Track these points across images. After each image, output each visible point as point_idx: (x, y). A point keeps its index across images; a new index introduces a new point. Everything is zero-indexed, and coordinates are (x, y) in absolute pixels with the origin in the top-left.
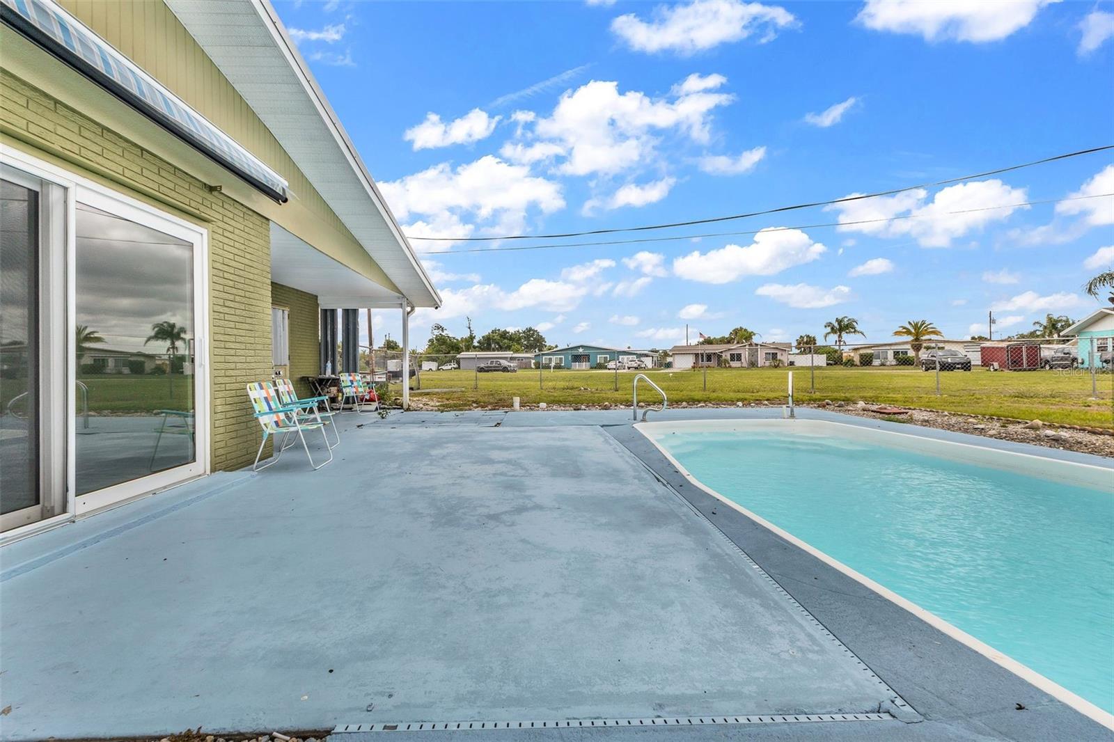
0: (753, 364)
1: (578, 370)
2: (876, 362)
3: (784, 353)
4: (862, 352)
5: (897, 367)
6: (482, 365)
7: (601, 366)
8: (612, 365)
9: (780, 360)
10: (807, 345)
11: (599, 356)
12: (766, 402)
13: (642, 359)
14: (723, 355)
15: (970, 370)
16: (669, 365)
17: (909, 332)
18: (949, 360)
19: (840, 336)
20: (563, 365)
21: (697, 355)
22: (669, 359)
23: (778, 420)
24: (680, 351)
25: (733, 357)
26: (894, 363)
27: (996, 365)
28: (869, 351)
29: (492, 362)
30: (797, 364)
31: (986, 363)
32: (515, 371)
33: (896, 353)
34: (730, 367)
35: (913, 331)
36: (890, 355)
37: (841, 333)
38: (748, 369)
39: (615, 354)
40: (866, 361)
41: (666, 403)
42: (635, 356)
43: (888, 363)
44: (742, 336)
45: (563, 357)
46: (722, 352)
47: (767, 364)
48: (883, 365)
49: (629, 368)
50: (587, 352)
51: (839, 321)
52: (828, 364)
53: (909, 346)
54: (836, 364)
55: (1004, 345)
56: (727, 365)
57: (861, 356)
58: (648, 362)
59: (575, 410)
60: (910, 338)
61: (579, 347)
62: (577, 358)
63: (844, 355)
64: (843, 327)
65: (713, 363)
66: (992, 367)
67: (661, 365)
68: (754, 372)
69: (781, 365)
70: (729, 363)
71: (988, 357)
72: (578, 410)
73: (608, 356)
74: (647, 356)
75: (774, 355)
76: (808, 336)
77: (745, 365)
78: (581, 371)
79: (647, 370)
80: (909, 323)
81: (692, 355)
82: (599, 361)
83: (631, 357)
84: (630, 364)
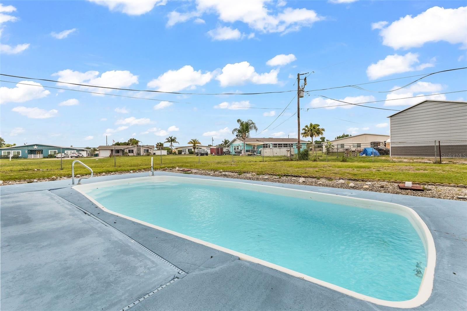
0: (139, 154)
1: (34, 159)
2: (183, 153)
3: (151, 149)
4: (179, 149)
5: (189, 155)
7: (51, 156)
8: (59, 155)
9: (150, 153)
10: (160, 146)
11: (49, 151)
12: (143, 170)
13: (80, 152)
14: (125, 150)
15: (208, 155)
16: (97, 155)
17: (192, 143)
18: (203, 152)
19: (171, 143)
21: (112, 150)
22: (96, 152)
23: (148, 177)
24: (102, 148)
25: (130, 151)
26: (188, 153)
28: (181, 149)
30: (157, 154)
31: (211, 153)
33: (189, 150)
34: (128, 155)
35: (193, 142)
36: (187, 150)
37: (171, 142)
38: (136, 156)
39: (61, 150)
40: (180, 153)
41: (92, 174)
42: (76, 151)
43: (186, 153)
44: (133, 142)
45: (21, 151)
46: (124, 149)
47: (145, 154)
48: (185, 154)
49: (71, 157)
50: (40, 148)
51: (171, 138)
52: (167, 154)
53: (192, 148)
54: (170, 154)
55: (215, 148)
56: (127, 155)
57: (178, 151)
58: (84, 154)
59: (28, 182)
60: (192, 145)
61: (34, 145)
62: (32, 152)
63: (173, 150)
64: (172, 140)
65: (120, 154)
66: (213, 154)
67: (92, 155)
68: (139, 158)
69: (150, 154)
70: (128, 154)
71: (212, 150)
72: (31, 182)
73: (57, 151)
74: (83, 150)
75: (148, 150)
76: (160, 143)
77: (135, 154)
78: (36, 159)
79: (83, 158)
80: (192, 140)
81: (109, 150)
82: (50, 154)
83: (73, 151)
84: (72, 155)
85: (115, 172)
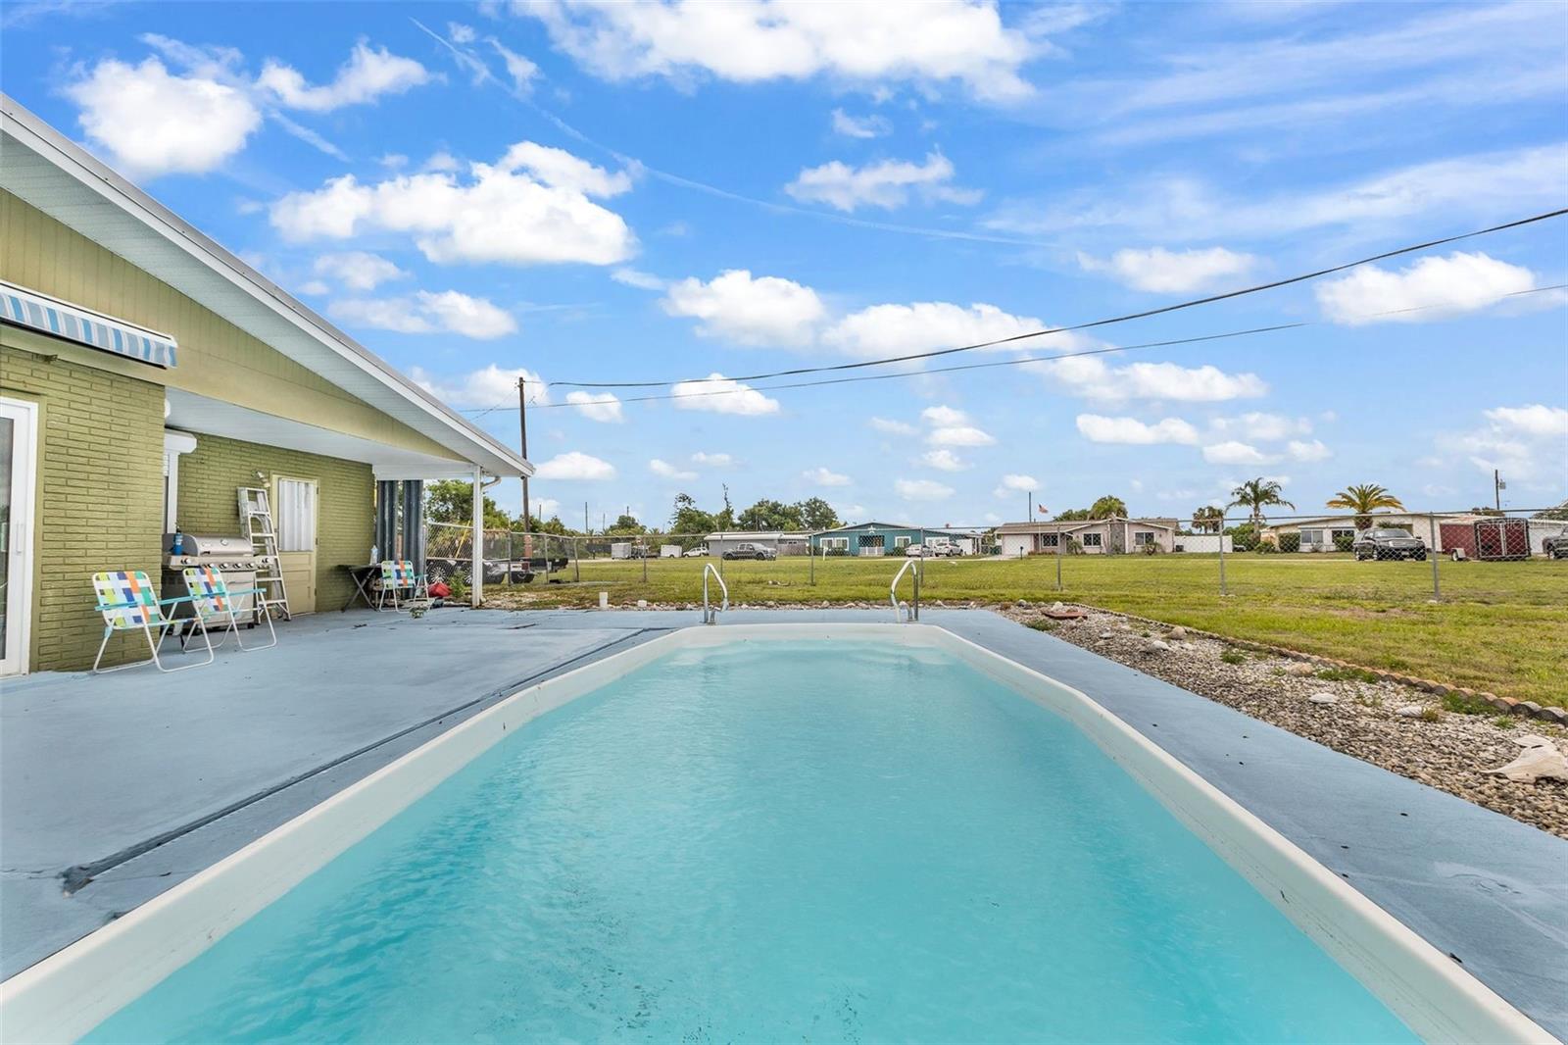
0: (1117, 550)
1: (867, 558)
2: (1305, 547)
3: (1164, 533)
4: (1282, 531)
5: (1337, 554)
6: (730, 551)
7: (899, 552)
8: (913, 550)
9: (1156, 544)
10: (1210, 520)
11: (896, 538)
13: (958, 542)
14: (1074, 536)
15: (1424, 559)
16: (996, 551)
17: (1350, 502)
18: (1391, 544)
19: (1256, 508)
20: (847, 550)
21: (1036, 536)
22: (998, 542)
24: (1013, 530)
25: (1088, 540)
26: (1333, 548)
27: (1461, 552)
28: (1294, 531)
29: (742, 547)
30: (1187, 549)
31: (1448, 550)
32: (774, 559)
33: (1336, 534)
34: (1084, 553)
35: (1357, 501)
36: (1327, 536)
37: (1257, 504)
38: (1107, 556)
39: (918, 535)
40: (1290, 545)
42: (948, 538)
43: (1324, 549)
44: (1109, 509)
45: (847, 539)
46: (1071, 532)
47: (1139, 549)
48: (1315, 551)
49: (937, 555)
50: (880, 531)
51: (1255, 487)
52: (1235, 549)
53: (1352, 524)
55: (1471, 520)
56: (1079, 551)
58: (967, 546)
60: (1353, 512)
61: (869, 525)
62: (867, 541)
64: (1258, 495)
65: (1060, 548)
66: (1454, 555)
67: (985, 551)
68: (1117, 562)
69: (1158, 550)
70: (1081, 548)
71: (1451, 536)
73: (910, 538)
74: (966, 537)
75: (1150, 536)
76: (1211, 509)
77: (1104, 551)
78: (873, 558)
79: (964, 558)
80: (1350, 489)
81: (1029, 537)
82: (896, 545)
83: (941, 539)
84: (939, 549)
85: (853, 601)
